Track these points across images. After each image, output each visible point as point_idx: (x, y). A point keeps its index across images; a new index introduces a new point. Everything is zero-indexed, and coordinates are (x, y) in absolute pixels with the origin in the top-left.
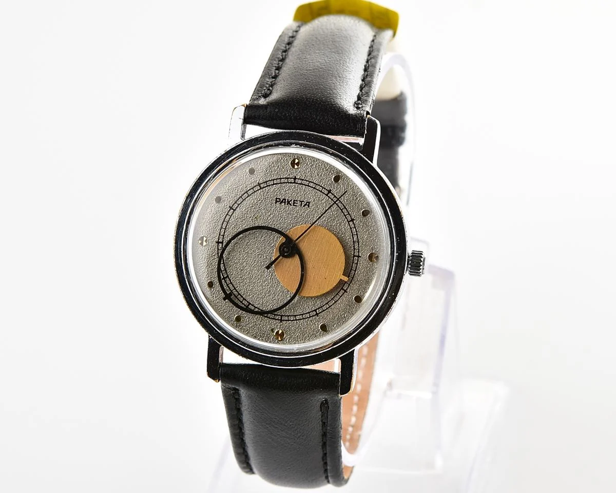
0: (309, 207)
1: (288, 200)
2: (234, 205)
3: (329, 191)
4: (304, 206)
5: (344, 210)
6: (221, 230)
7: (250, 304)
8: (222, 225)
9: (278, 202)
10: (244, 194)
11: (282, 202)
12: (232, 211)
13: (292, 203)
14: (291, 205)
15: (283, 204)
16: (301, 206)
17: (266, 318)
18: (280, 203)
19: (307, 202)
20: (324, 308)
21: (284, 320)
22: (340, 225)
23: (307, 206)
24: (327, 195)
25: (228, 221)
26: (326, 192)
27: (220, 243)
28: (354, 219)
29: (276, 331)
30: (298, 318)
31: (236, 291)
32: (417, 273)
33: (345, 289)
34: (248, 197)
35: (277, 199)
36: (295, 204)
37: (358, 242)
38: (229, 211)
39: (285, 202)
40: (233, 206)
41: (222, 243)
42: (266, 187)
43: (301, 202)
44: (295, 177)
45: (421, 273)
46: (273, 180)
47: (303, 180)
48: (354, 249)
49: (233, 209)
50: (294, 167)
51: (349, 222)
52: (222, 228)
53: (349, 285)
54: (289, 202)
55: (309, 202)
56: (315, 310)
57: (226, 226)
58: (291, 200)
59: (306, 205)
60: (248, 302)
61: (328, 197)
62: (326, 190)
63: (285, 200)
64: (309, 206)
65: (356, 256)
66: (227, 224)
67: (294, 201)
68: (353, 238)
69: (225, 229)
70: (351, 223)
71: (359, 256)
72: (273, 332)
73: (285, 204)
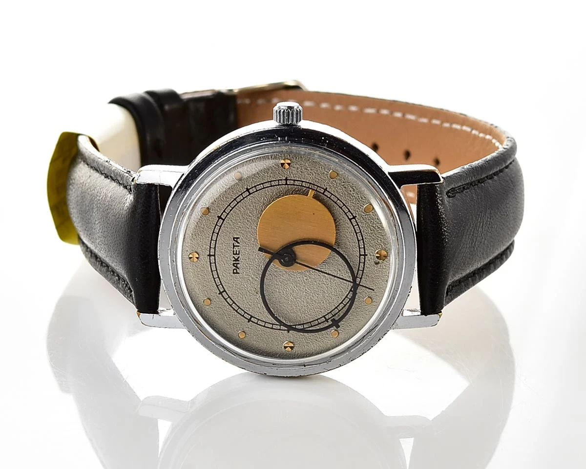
0: (239, 238)
1: (234, 261)
3: (220, 217)
4: (239, 243)
5: (239, 199)
6: (275, 329)
8: (269, 328)
9: (237, 271)
10: (232, 307)
11: (236, 267)
12: (252, 319)
13: (236, 256)
14: (239, 257)
15: (238, 265)
16: (239, 246)
17: (365, 271)
18: (239, 269)
19: (235, 241)
20: (346, 210)
21: (365, 252)
24: (224, 220)
25: (263, 322)
26: (221, 221)
28: (247, 188)
29: (376, 259)
30: (360, 238)
31: (338, 306)
32: (297, 114)
33: (323, 190)
34: (235, 304)
35: (234, 273)
36: (238, 253)
37: (271, 182)
38: (253, 322)
40: (247, 319)
42: (222, 286)
43: (234, 246)
44: (208, 255)
45: (298, 109)
46: (214, 278)
47: (210, 247)
48: (279, 185)
49: (251, 318)
50: (198, 258)
51: (250, 194)
52: (272, 328)
53: (317, 186)
54: (237, 260)
55: (234, 238)
56: (350, 219)
57: (269, 324)
59: (237, 241)
61: (225, 218)
62: (218, 221)
63: (234, 264)
64: (237, 238)
65: (286, 182)
66: (267, 323)
67: (234, 254)
68: (267, 187)
69: (272, 325)
70: (251, 191)
71: (286, 179)
72: (379, 263)
73: (239, 263)
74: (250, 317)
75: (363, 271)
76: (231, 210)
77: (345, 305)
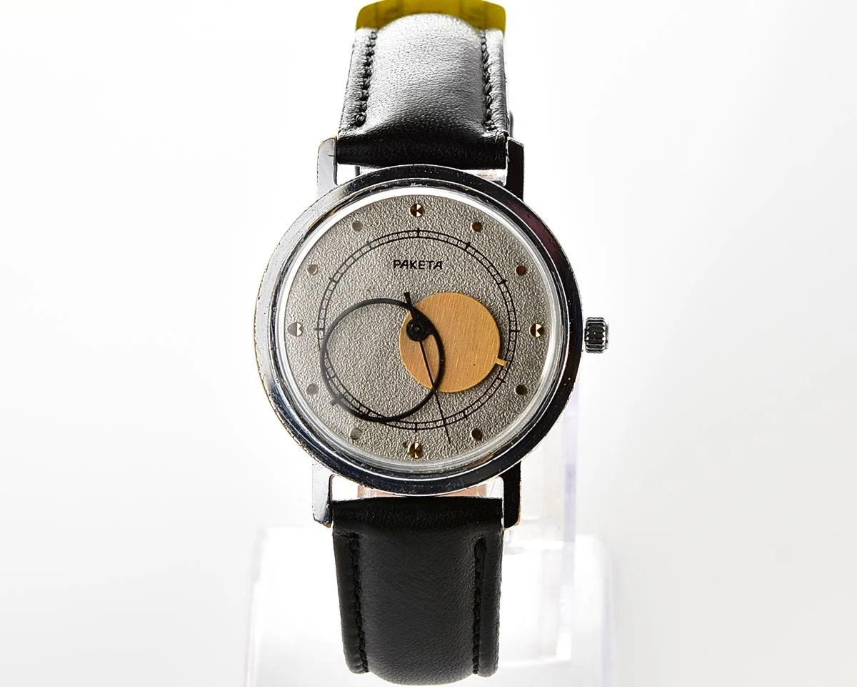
0: (441, 268)
1: (411, 262)
2: (335, 274)
3: (468, 245)
4: (434, 268)
5: (491, 269)
6: (320, 312)
7: (370, 411)
8: (322, 304)
9: (398, 265)
10: (349, 258)
11: (403, 265)
12: (334, 283)
13: (417, 265)
14: (415, 268)
15: (405, 268)
16: (430, 268)
17: (395, 429)
18: (401, 268)
19: (437, 263)
20: (475, 407)
21: (419, 429)
22: (487, 289)
23: (439, 268)
24: (465, 250)
25: (330, 298)
26: (464, 246)
27: (321, 329)
28: (506, 281)
29: (411, 444)
30: (439, 423)
31: (350, 394)
32: (598, 347)
33: (502, 378)
34: (354, 262)
35: (395, 261)
36: (422, 267)
37: (514, 311)
38: (329, 284)
39: (407, 265)
40: (334, 277)
41: (324, 329)
42: (378, 246)
43: (431, 262)
44: (418, 229)
45: (604, 348)
46: (388, 236)
47: (429, 232)
48: (510, 321)
49: (334, 281)
50: (415, 215)
51: (498, 284)
52: (321, 308)
53: (507, 371)
54: (412, 265)
55: (441, 262)
56: (463, 411)
57: (327, 306)
58: (416, 261)
59: (437, 266)
60: (367, 408)
61: (468, 252)
62: (464, 243)
63: (407, 261)
65: (513, 331)
66: (328, 303)
67: (420, 262)
68: (507, 306)
69: (326, 309)
70: (502, 286)
71: (516, 331)
72: (406, 447)
73: (407, 268)
74: (337, 280)
75: (395, 427)
76: (477, 259)
77: (350, 403)
